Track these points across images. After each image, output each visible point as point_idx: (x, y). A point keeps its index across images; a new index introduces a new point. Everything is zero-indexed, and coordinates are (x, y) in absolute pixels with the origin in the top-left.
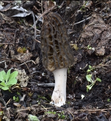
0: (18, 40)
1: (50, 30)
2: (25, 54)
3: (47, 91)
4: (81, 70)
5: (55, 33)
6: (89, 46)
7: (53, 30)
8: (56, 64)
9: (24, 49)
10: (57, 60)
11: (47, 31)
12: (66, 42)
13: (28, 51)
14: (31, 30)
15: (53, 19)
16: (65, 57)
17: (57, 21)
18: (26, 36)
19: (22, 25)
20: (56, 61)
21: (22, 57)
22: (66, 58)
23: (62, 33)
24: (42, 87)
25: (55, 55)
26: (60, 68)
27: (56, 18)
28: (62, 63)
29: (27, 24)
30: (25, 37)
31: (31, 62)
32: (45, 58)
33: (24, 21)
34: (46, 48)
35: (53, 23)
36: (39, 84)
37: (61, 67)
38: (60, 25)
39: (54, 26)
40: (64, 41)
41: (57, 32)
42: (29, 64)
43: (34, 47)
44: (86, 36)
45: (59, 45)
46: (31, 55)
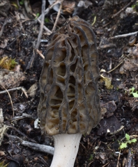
0: (6, 41)
1: (65, 53)
2: (12, 73)
3: (36, 159)
4: (109, 135)
5: (74, 62)
6: (133, 89)
7: (70, 54)
8: (63, 123)
9: (14, 62)
10: (66, 115)
11: (60, 54)
12: (91, 83)
13: (18, 67)
14: (35, 25)
15: (75, 32)
16: (82, 113)
17: (83, 37)
18: (22, 36)
19: (20, 12)
20: (63, 118)
21: (6, 77)
22: (84, 116)
23: (87, 63)
24: (29, 149)
25: (65, 106)
26: (68, 133)
27: (83, 33)
28: (75, 123)
29: (29, 10)
30: (20, 38)
31: (20, 92)
32: (45, 105)
33: (26, 4)
34: (49, 87)
35: (74, 40)
36: (24, 143)
37: (71, 130)
38: (86, 46)
39: (74, 47)
40: (88, 81)
41: (77, 60)
42: (16, 93)
43: (31, 64)
44: (132, 66)
45: (76, 87)
46: (23, 78)
